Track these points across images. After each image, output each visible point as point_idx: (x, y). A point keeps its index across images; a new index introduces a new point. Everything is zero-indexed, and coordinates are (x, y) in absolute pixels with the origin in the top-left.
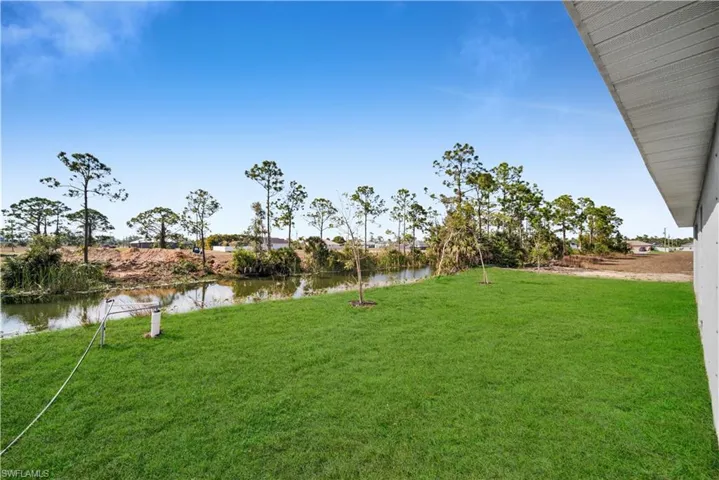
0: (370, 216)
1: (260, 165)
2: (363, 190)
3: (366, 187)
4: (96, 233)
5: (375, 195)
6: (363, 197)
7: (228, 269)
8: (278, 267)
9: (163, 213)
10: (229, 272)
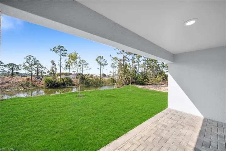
0: (102, 66)
1: (57, 47)
2: (100, 57)
3: (101, 56)
4: (15, 71)
5: (104, 59)
6: (99, 60)
7: (43, 85)
8: (63, 84)
9: (38, 65)
10: (43, 86)
